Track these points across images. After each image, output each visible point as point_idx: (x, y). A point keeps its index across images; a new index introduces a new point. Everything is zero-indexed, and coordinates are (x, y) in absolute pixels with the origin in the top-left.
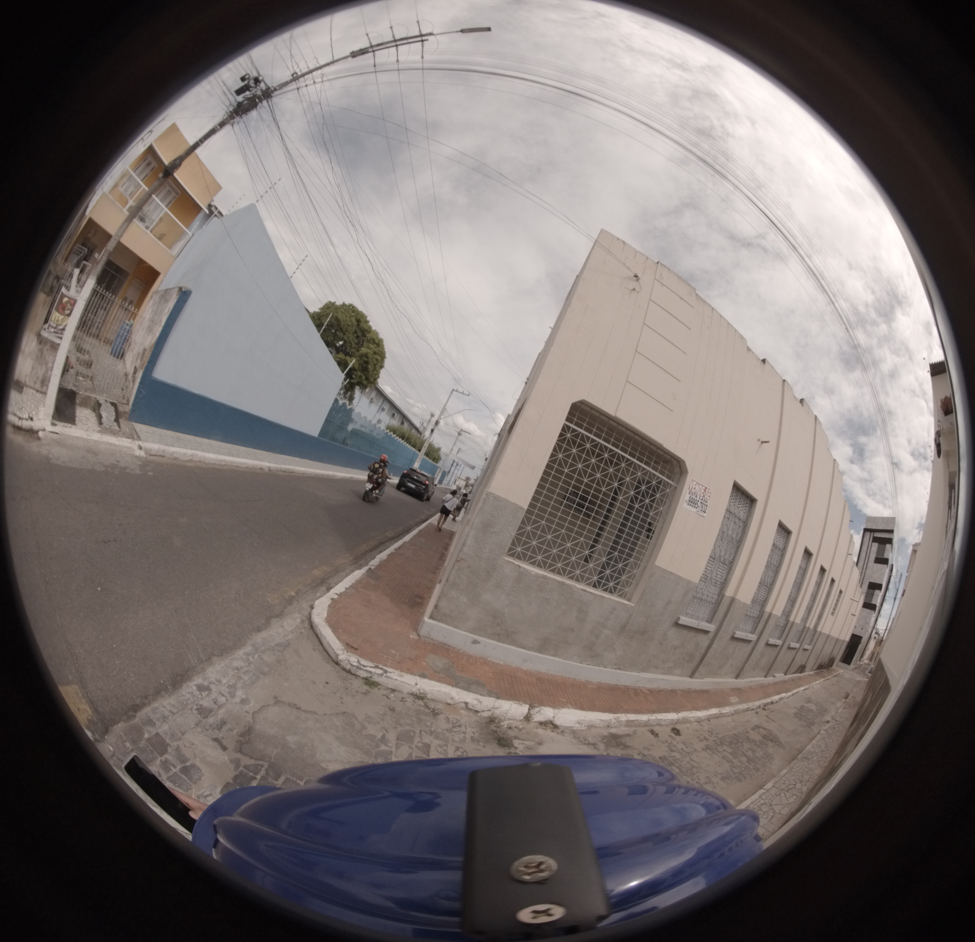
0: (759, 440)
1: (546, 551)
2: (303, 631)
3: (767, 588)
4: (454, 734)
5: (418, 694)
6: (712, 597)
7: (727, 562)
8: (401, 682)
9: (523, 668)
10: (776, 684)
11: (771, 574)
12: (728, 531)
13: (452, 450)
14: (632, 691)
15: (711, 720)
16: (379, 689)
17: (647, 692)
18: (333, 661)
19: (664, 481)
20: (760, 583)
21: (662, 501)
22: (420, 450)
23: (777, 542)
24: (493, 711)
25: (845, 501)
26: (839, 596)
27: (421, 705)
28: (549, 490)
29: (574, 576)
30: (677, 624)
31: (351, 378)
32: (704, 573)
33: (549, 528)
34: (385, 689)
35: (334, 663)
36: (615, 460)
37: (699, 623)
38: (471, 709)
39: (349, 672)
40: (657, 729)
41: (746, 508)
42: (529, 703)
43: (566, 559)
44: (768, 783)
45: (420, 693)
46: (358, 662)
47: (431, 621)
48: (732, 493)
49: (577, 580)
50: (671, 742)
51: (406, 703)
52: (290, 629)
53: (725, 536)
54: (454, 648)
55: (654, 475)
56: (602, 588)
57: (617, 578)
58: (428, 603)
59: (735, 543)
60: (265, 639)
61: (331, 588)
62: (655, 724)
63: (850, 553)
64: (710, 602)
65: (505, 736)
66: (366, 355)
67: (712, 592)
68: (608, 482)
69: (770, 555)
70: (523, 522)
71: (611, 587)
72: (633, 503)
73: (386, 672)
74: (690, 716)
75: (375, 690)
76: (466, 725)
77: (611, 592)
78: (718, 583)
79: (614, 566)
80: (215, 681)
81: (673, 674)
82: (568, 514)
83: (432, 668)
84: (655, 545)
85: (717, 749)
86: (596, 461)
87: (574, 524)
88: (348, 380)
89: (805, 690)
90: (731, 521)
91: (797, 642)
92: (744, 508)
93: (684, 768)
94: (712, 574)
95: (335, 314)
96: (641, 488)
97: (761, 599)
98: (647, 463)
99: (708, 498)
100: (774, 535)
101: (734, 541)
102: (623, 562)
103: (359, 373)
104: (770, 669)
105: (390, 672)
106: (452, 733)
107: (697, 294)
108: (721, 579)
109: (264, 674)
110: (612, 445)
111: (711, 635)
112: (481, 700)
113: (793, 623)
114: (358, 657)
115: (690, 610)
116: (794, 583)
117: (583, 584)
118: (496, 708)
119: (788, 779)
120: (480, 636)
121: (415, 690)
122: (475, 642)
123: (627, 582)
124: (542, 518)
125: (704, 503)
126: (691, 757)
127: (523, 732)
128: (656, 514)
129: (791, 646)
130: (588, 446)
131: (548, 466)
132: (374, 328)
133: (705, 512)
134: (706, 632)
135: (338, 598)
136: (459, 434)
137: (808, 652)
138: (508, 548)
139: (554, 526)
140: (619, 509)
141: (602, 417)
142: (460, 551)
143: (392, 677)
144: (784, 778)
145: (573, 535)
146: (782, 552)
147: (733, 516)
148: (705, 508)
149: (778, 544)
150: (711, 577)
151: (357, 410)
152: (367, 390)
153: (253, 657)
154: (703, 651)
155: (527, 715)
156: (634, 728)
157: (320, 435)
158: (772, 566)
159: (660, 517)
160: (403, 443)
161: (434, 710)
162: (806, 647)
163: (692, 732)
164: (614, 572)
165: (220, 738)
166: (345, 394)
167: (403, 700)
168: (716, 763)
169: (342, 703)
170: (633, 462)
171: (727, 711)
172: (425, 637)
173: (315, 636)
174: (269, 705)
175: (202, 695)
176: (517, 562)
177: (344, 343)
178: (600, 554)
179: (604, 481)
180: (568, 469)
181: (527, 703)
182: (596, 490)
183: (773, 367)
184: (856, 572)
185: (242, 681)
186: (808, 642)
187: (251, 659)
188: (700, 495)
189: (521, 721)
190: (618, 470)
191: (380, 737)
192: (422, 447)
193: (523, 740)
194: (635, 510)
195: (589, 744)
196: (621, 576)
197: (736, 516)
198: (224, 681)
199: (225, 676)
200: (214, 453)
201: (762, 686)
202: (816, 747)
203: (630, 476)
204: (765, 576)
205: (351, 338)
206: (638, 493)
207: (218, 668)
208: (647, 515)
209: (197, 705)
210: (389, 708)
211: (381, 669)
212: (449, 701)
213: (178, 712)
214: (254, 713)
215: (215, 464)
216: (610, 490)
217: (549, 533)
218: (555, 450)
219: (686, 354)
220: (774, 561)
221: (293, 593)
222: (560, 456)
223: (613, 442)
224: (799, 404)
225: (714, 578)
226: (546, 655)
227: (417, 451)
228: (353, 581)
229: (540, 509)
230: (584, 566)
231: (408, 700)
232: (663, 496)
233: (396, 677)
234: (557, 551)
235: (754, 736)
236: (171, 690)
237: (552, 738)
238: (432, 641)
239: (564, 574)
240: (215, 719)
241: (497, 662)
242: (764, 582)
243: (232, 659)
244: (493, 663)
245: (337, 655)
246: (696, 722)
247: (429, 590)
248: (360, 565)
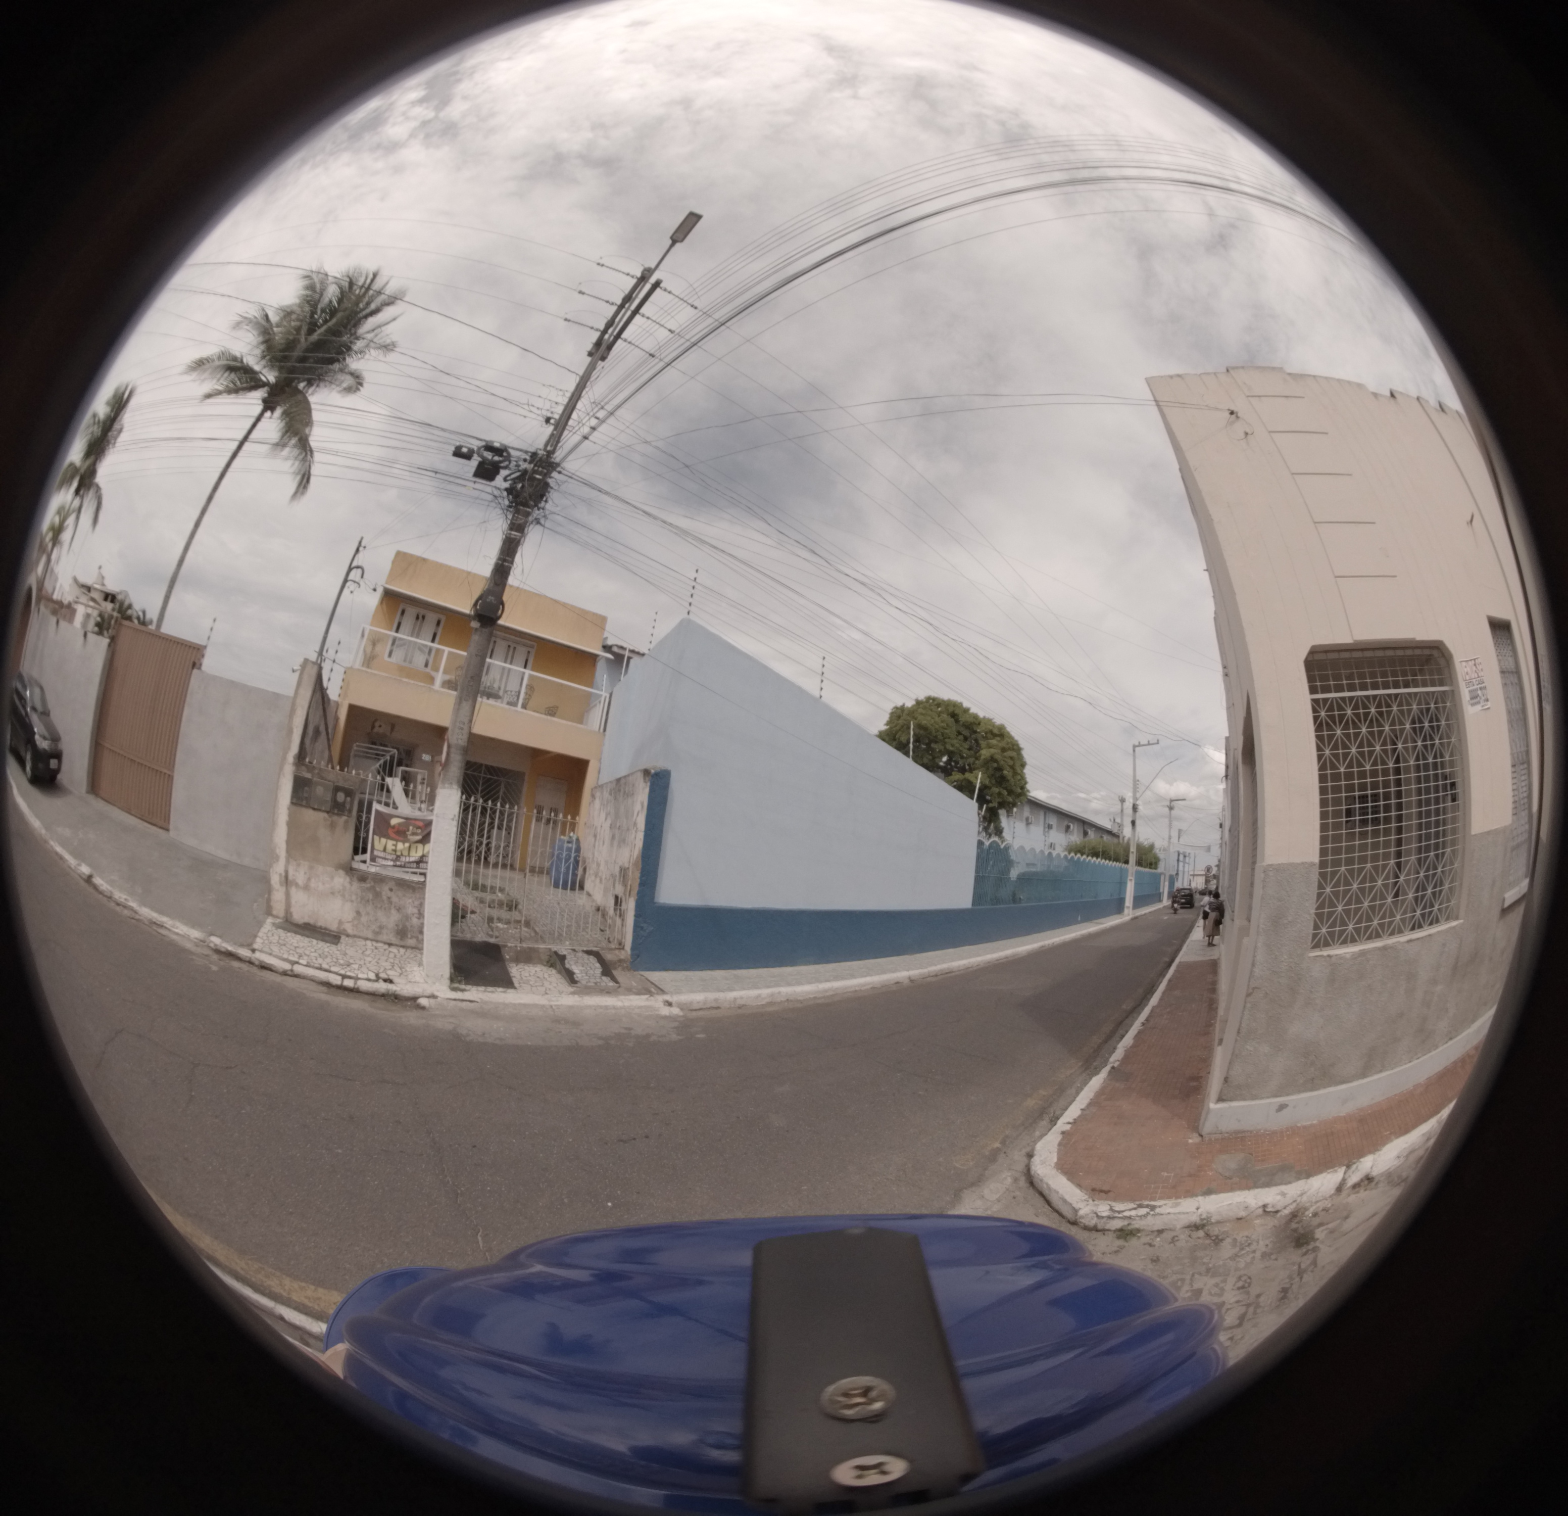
5: (1198, 1222)
8: (1174, 1214)
13: (1170, 838)
16: (1139, 1237)
18: (1070, 1221)
22: (1127, 862)
24: (1298, 1201)
27: (1201, 1237)
29: (1395, 927)
30: (1503, 911)
31: (988, 802)
34: (1148, 1235)
35: (1070, 1225)
36: (1385, 710)
39: (1094, 1229)
42: (1347, 1162)
43: (1381, 908)
45: (1201, 1219)
46: (1110, 1209)
47: (1219, 1106)
48: (1493, 639)
49: (1399, 931)
51: (1177, 1242)
52: (995, 1197)
54: (1251, 1132)
56: (1427, 923)
57: (1440, 894)
58: (1208, 1083)
61: (1058, 1118)
65: (1308, 1230)
66: (992, 759)
68: (1391, 750)
70: (1319, 886)
71: (1436, 914)
73: (1153, 1208)
75: (1134, 1242)
76: (1259, 1239)
77: (1437, 921)
79: (1433, 877)
83: (1222, 1175)
84: (1464, 804)
88: (985, 806)
90: (1509, 685)
95: (915, 721)
99: (1481, 672)
103: (996, 790)
105: (1160, 1207)
106: (1237, 1260)
110: (1373, 689)
112: (1285, 1192)
114: (1110, 1203)
117: (1406, 933)
120: (1288, 1095)
121: (1194, 1218)
122: (1282, 1107)
124: (1339, 863)
125: (1482, 686)
127: (1330, 1211)
128: (1451, 754)
130: (1350, 712)
131: (1321, 779)
133: (1488, 700)
135: (1070, 1131)
136: (1171, 808)
138: (1310, 938)
139: (1357, 866)
141: (1343, 655)
143: (1163, 1212)
145: (1381, 863)
147: (1507, 674)
148: (1486, 692)
151: (1015, 845)
152: (1017, 809)
155: (1341, 1183)
157: (973, 905)
159: (1455, 755)
160: (1099, 862)
161: (1217, 1237)
164: (1435, 885)
166: (986, 828)
167: (1174, 1240)
172: (1211, 1134)
173: (1037, 1195)
176: (1325, 952)
177: (949, 756)
180: (1344, 765)
181: (1344, 1165)
188: (1475, 678)
189: (1331, 1196)
192: (1128, 856)
193: (1328, 1224)
205: (958, 745)
210: (1152, 1260)
211: (1146, 1206)
212: (1241, 1214)
218: (1318, 748)
222: (1327, 752)
223: (1371, 683)
226: (1372, 1075)
227: (1124, 865)
228: (1091, 1096)
229: (1334, 851)
231: (1184, 1237)
233: (1168, 1211)
234: (1369, 902)
238: (1218, 1137)
239: (1385, 933)
244: (1304, 1127)
247: (1206, 1062)
248: (1096, 1068)
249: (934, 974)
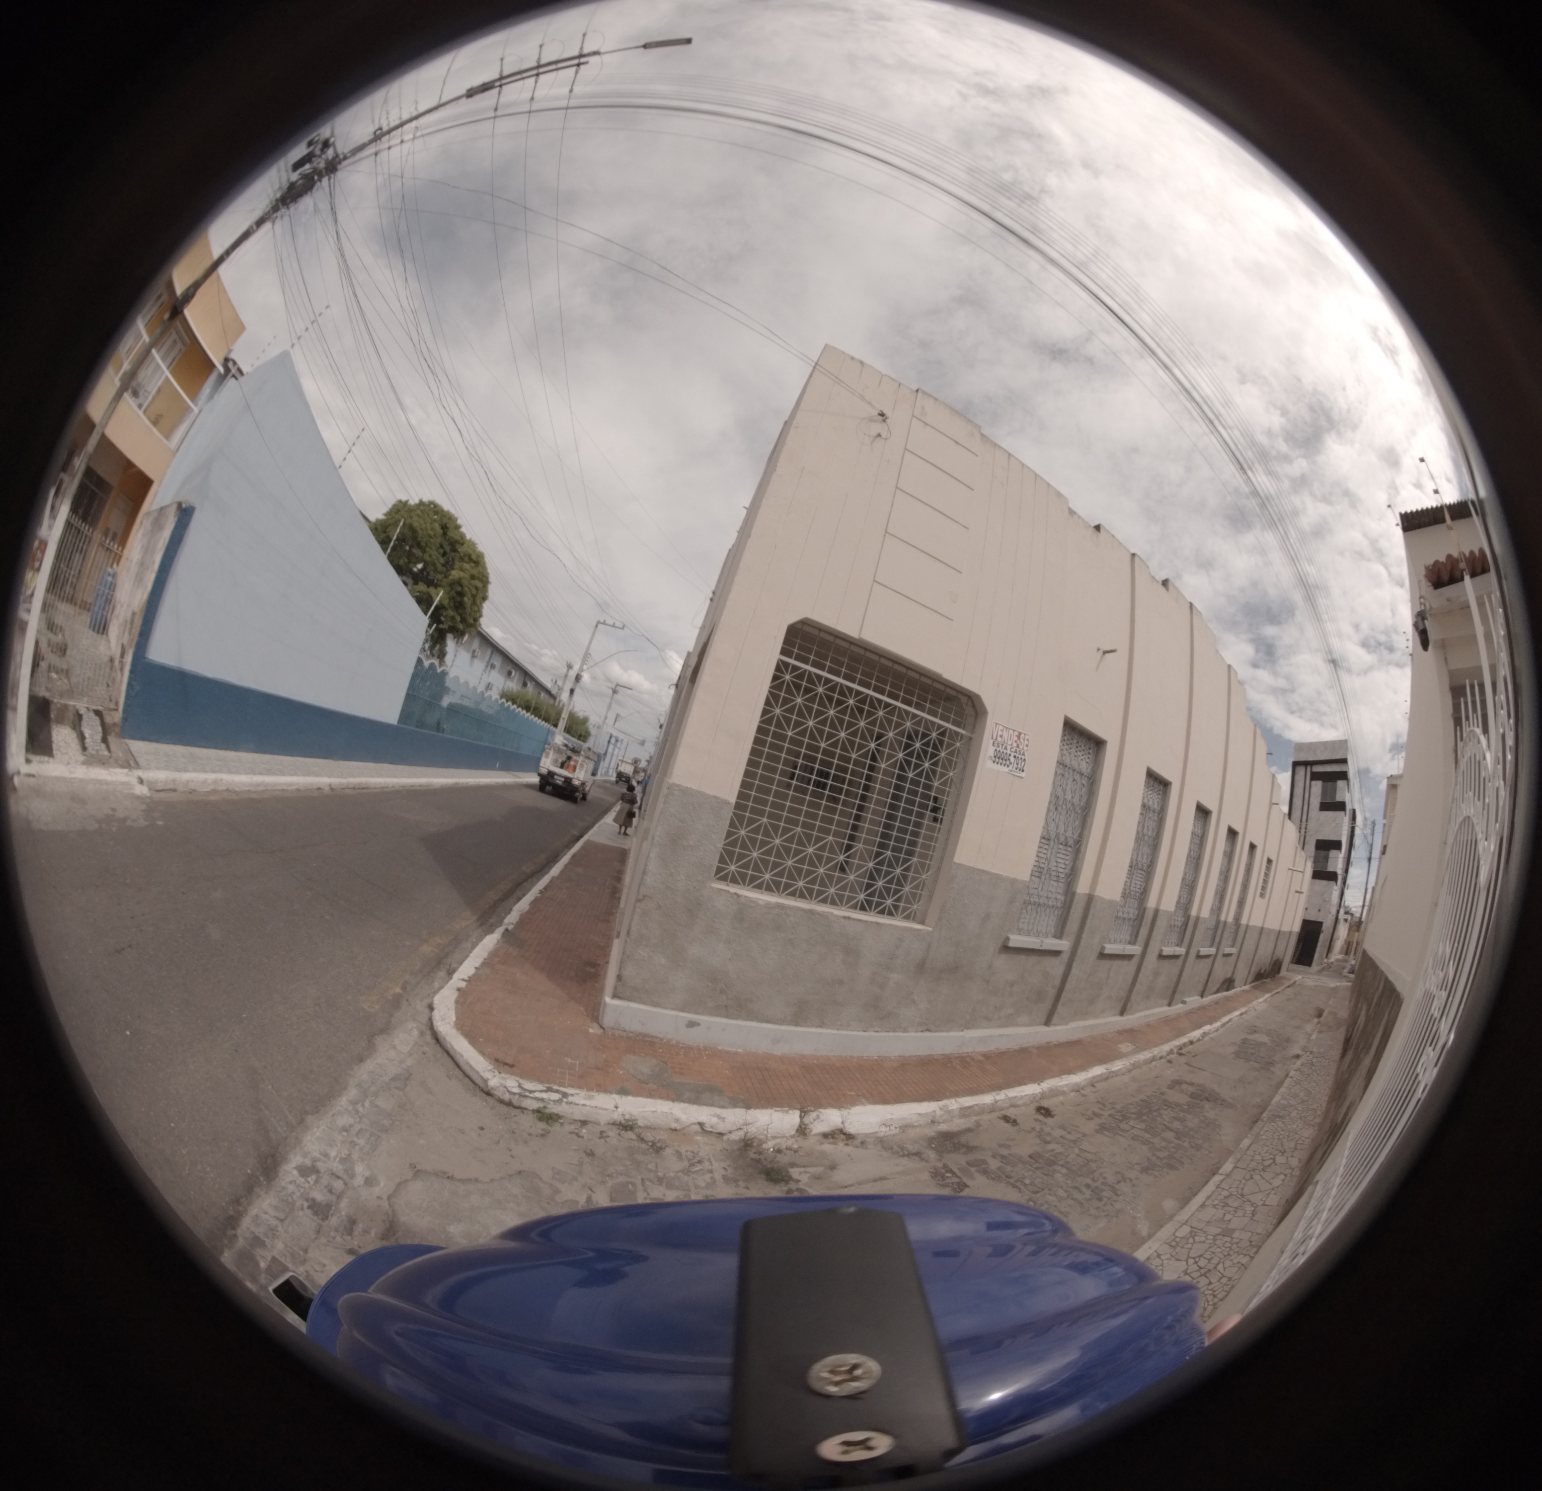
0: (1099, 649)
1: (776, 865)
2: (426, 1049)
3: (1143, 873)
4: (695, 1176)
5: (623, 1122)
6: (1056, 899)
7: (1071, 842)
8: (591, 1107)
9: (776, 1053)
10: (1190, 1012)
11: (1146, 850)
12: (1064, 795)
13: (606, 718)
14: (957, 1061)
15: (1095, 1084)
16: (562, 1124)
17: (981, 1058)
18: (482, 1090)
19: (951, 730)
20: (1131, 867)
21: (950, 762)
22: (556, 725)
23: (1149, 801)
24: (745, 1130)
25: (1255, 726)
26: (1268, 868)
27: (631, 1139)
28: (766, 768)
29: (827, 897)
30: (1006, 949)
31: (439, 622)
32: (1035, 864)
33: (776, 828)
34: (570, 1123)
35: (484, 1095)
36: (866, 708)
37: (1042, 942)
38: (711, 1132)
39: (509, 1104)
40: (1011, 1113)
41: (1090, 756)
42: (798, 1106)
43: (809, 873)
44: (1224, 1164)
45: (625, 1119)
46: (520, 1086)
47: (616, 1002)
48: (1064, 735)
49: (833, 903)
50: (1042, 1129)
51: (608, 1139)
52: (406, 1049)
53: (1061, 803)
54: (661, 1039)
55: (933, 723)
56: (875, 909)
57: (897, 892)
58: (605, 973)
59: (1079, 812)
60: (372, 1072)
61: (454, 971)
62: (1008, 1105)
63: (1274, 801)
64: (1053, 906)
65: (775, 1166)
66: (458, 582)
67: (1053, 890)
68: (859, 743)
69: (1139, 823)
70: (732, 824)
71: (889, 908)
72: (904, 771)
73: (565, 1095)
74: (1061, 1084)
75: (556, 1128)
76: (710, 1159)
77: (890, 914)
78: (1062, 875)
79: (888, 873)
80: (319, 1156)
81: (1018, 1025)
82: (801, 802)
83: (635, 1077)
84: (949, 831)
85: (1119, 1127)
86: (836, 712)
87: (814, 817)
88: (436, 625)
89: (1241, 1014)
90: (1068, 779)
91: (1211, 946)
92: (1085, 756)
93: (1074, 1165)
94: (1049, 864)
95: (408, 521)
96: (914, 745)
97: (1137, 890)
98: (918, 706)
99: (1025, 748)
100: (1142, 791)
101: (1077, 809)
102: (902, 865)
103: (451, 613)
104: (1174, 992)
105: (572, 1095)
106: (692, 1176)
107: (982, 435)
108: (1065, 869)
109: (386, 1131)
110: (859, 684)
111: (1065, 957)
112: (723, 1116)
113: (1198, 918)
114: (517, 1079)
115: (1023, 923)
116: (1187, 859)
117: (843, 908)
118: (748, 1124)
119: (1257, 1153)
120: (697, 1014)
121: (616, 1117)
122: (692, 1024)
123: (914, 895)
124: (761, 813)
125: (1020, 756)
126: (1081, 1147)
127: (801, 1153)
128: (944, 784)
129: (1201, 954)
130: (820, 690)
131: (760, 730)
132: (468, 537)
133: (1023, 771)
134: (1057, 953)
135: (466, 986)
136: (615, 692)
137: (1234, 958)
138: (715, 869)
139: (782, 824)
140: (883, 782)
141: (838, 642)
142: (640, 884)
143: (577, 1102)
144: (1250, 1153)
145: (815, 833)
146: (1159, 814)
147: (1071, 771)
148: (1023, 764)
149: (1151, 803)
150: (1049, 869)
151: (452, 673)
152: (466, 638)
153: (363, 1106)
154: (1057, 982)
155: (800, 1126)
156: (975, 1118)
157: (398, 722)
158: (1146, 838)
159: (950, 788)
160: (529, 717)
161: (654, 1144)
162: (1227, 950)
163: (1070, 1108)
164: (890, 882)
165: (356, 1248)
166: (432, 648)
167: (602, 1135)
168: (1125, 1149)
169: (512, 1156)
170: (896, 707)
171: (1119, 1067)
172: (613, 1029)
173: (445, 1054)
174: (406, 1181)
175: (308, 1182)
176: (733, 889)
177: (423, 565)
178: (862, 858)
179: (852, 744)
180: (793, 730)
181: (795, 1108)
182: (841, 758)
183: (1113, 536)
184: (1291, 830)
185: (357, 1148)
186: (1230, 943)
187: (361, 1109)
188: (1011, 745)
189: (792, 1136)
190: (873, 723)
191: (584, 1201)
192: (558, 720)
193: (804, 1167)
194: (908, 782)
195: (910, 1155)
196: (902, 886)
197: (1074, 770)
198: (333, 1154)
199: (331, 1145)
200: (247, 773)
201: (1168, 1021)
202: (1289, 1097)
203: (895, 729)
204: (1138, 855)
205: (435, 557)
206: (910, 755)
207: (318, 1134)
208: (928, 787)
209: (307, 1200)
210: (585, 1152)
211: (557, 1091)
212: (674, 1125)
213: (286, 1218)
214: (389, 1198)
215: (249, 791)
216: (865, 755)
217: (777, 836)
218: (767, 703)
219: (968, 529)
220: (1148, 830)
221: (398, 990)
222: (778, 711)
223: (860, 679)
224: (1162, 589)
225: (1054, 868)
226: (808, 1026)
227: (552, 727)
228: (485, 955)
229: (756, 800)
230: (840, 880)
231: (611, 1134)
232: (951, 754)
233: (583, 1102)
234: (794, 862)
235: (1178, 1097)
236: (265, 1183)
237: (849, 1156)
238: (624, 1034)
239: (811, 898)
240: (338, 1218)
241: (734, 1050)
242: (1137, 864)
243: (333, 1115)
244: (728, 1052)
245: (486, 1081)
246: (1073, 1091)
247: (605, 950)
248: (491, 926)
249: (352, 786)
